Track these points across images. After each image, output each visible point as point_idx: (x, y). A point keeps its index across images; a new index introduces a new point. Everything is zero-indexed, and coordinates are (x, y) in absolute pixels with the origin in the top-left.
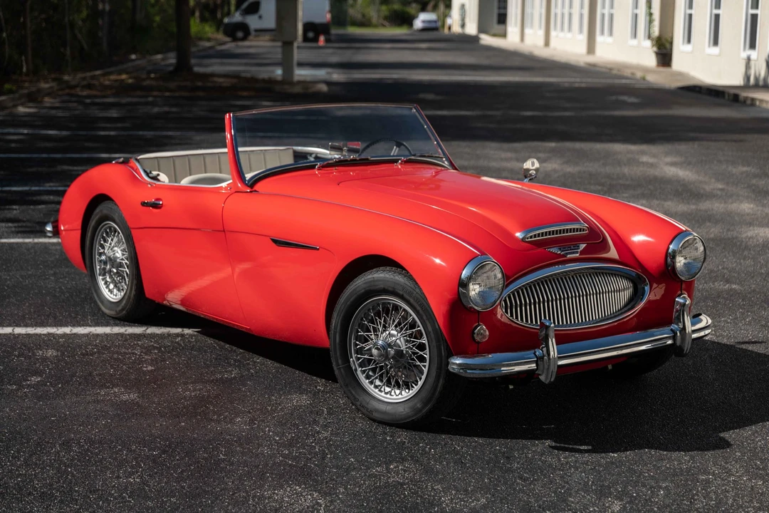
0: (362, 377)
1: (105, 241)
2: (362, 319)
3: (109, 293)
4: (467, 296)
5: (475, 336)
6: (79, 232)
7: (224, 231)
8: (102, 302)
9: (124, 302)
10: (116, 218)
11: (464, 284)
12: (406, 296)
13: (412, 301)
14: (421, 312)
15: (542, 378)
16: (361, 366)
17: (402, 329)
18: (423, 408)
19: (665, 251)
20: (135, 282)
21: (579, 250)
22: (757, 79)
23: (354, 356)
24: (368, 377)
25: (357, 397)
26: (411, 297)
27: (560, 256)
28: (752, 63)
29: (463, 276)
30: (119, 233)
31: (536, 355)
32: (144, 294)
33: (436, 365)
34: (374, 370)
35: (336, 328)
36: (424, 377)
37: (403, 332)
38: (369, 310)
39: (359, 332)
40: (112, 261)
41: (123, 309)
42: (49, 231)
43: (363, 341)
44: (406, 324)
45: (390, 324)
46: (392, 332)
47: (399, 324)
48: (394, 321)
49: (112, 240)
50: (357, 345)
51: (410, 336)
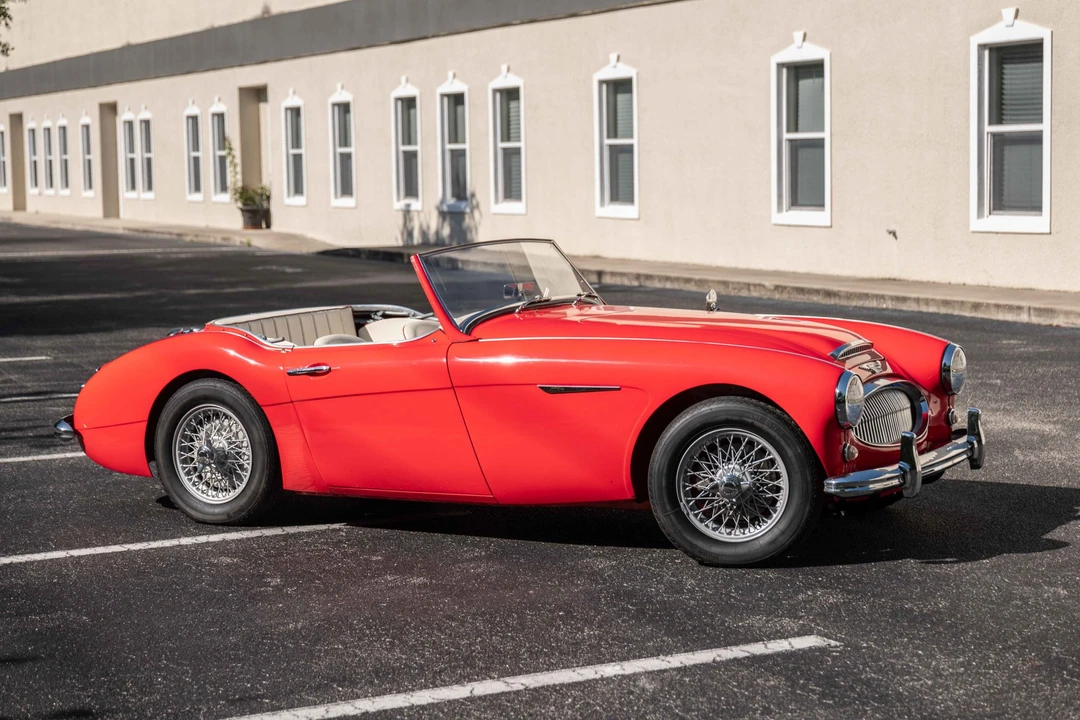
0: (696, 521)
4: (844, 412)
5: (846, 454)
6: (144, 425)
7: (453, 387)
8: (194, 508)
10: (225, 397)
11: (839, 403)
12: (758, 424)
13: (765, 427)
14: (778, 438)
22: (424, 234)
23: (684, 499)
24: (702, 521)
26: (764, 423)
28: (414, 215)
29: (837, 394)
30: (229, 416)
31: (901, 469)
32: (282, 487)
43: (694, 481)
44: (752, 455)
50: (686, 487)
51: (758, 467)
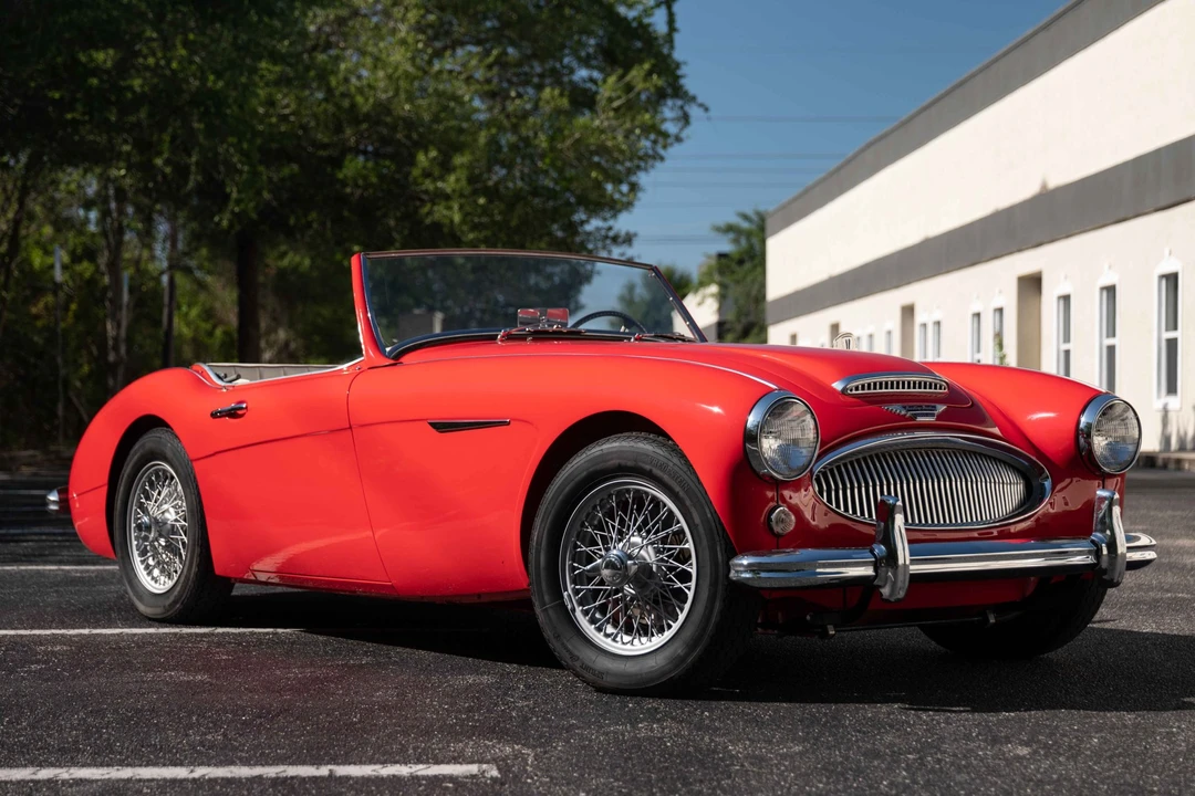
0: (583, 622)
1: (148, 498)
2: (583, 525)
3: (153, 583)
4: (758, 455)
5: (773, 524)
6: (104, 490)
7: (350, 428)
8: (140, 598)
9: (178, 588)
10: (169, 454)
11: (751, 437)
12: (657, 472)
13: (666, 478)
14: (682, 494)
15: (886, 591)
16: (581, 603)
17: (648, 532)
18: (687, 655)
19: (1073, 425)
20: (197, 550)
21: (936, 412)
22: (1181, 437)
23: (570, 587)
24: (593, 621)
25: (576, 653)
26: (664, 471)
27: (903, 418)
28: (1172, 416)
29: (749, 425)
30: (172, 478)
31: (874, 554)
32: (213, 570)
33: (708, 579)
34: (603, 609)
35: (539, 544)
36: (687, 607)
37: (652, 536)
38: (595, 507)
39: (576, 546)
40: (159, 524)
41: (175, 602)
42: (54, 502)
43: (584, 561)
44: (657, 522)
45: (629, 526)
46: (633, 539)
47: (645, 523)
48: (636, 520)
49: (159, 494)
50: (574, 569)
51: (664, 540)
